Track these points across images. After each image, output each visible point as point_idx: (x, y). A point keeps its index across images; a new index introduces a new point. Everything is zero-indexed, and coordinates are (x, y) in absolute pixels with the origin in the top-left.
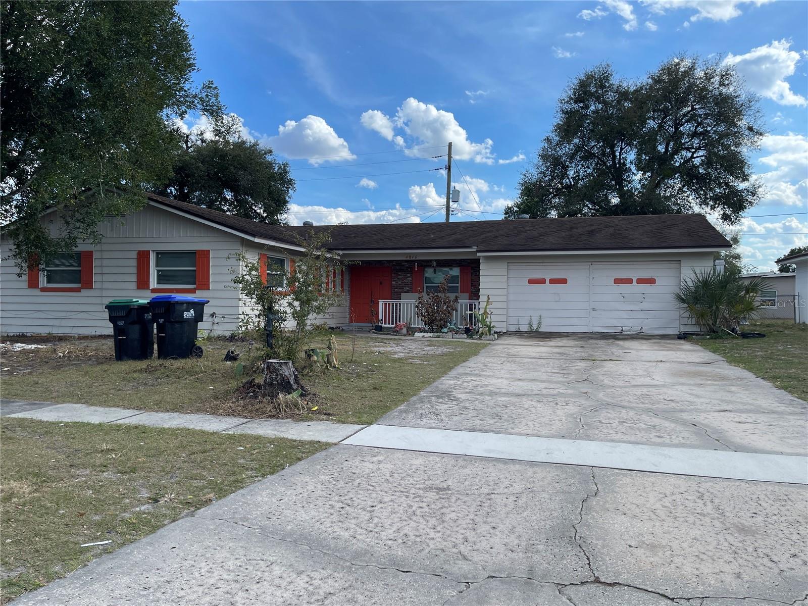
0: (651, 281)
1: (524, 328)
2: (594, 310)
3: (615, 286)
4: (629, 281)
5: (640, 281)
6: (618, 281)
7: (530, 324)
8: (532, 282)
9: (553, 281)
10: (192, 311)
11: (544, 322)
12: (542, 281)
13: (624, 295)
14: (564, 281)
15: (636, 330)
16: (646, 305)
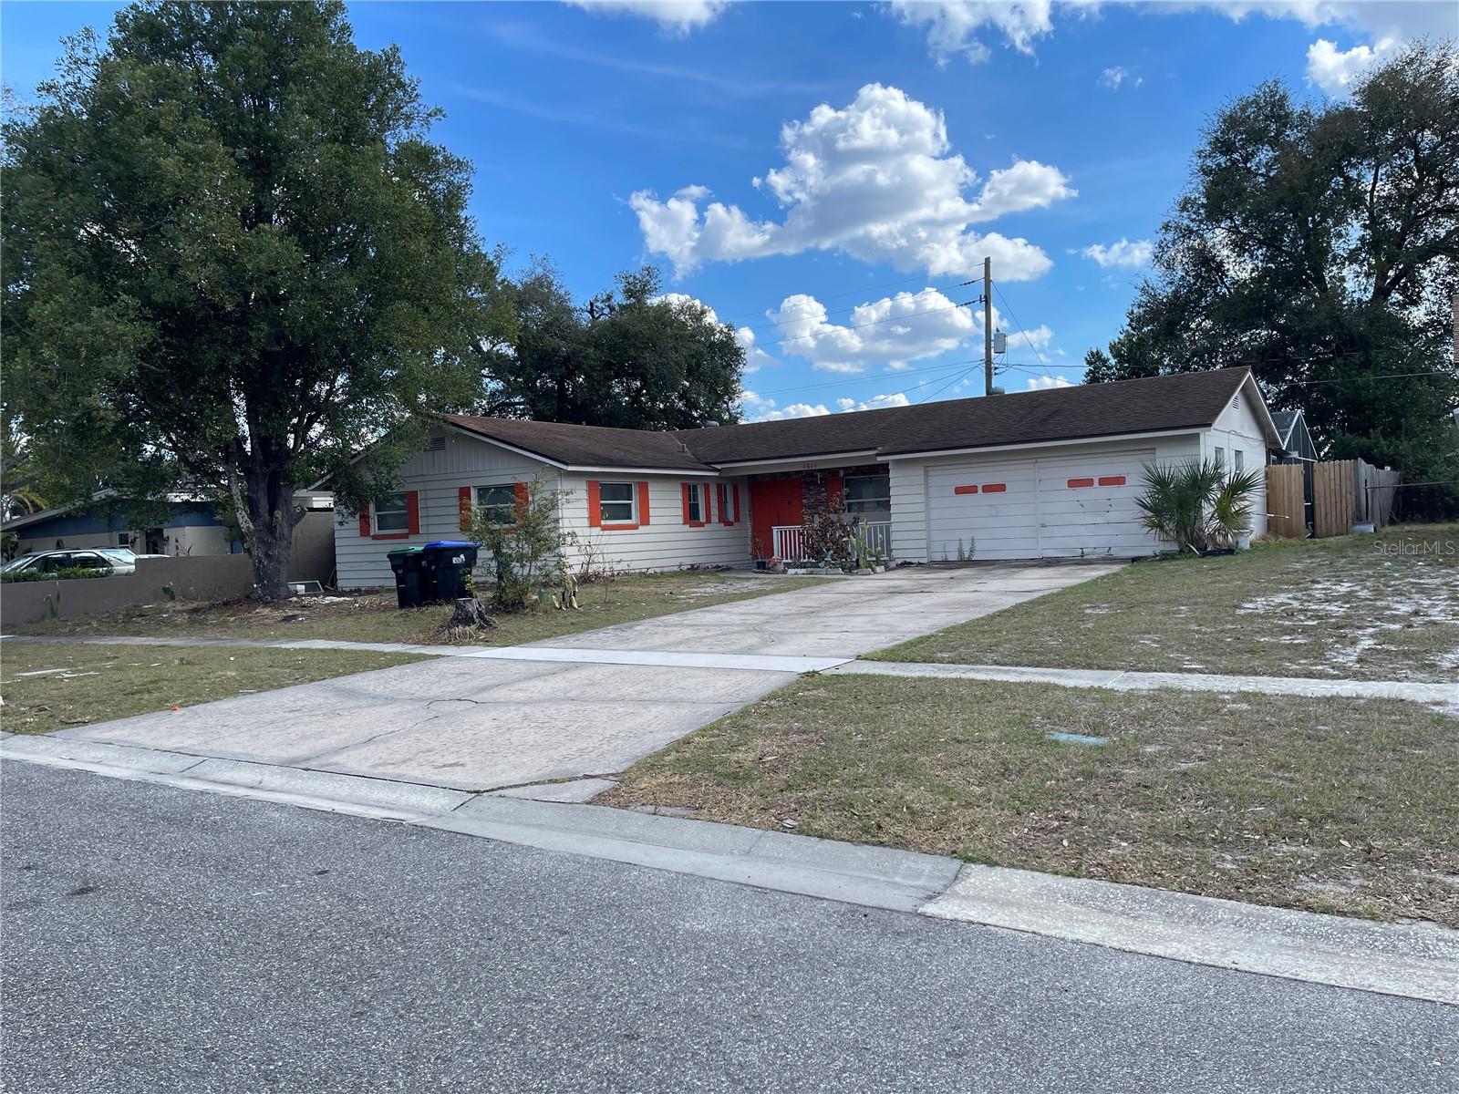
0: (1119, 481)
1: (953, 557)
2: (1043, 526)
3: (1071, 491)
4: (1089, 482)
5: (1104, 482)
6: (1074, 483)
7: (961, 552)
8: (960, 491)
9: (987, 489)
10: (462, 556)
11: (978, 546)
12: (972, 490)
13: (1083, 503)
14: (1001, 488)
15: (1102, 553)
16: (1113, 516)
